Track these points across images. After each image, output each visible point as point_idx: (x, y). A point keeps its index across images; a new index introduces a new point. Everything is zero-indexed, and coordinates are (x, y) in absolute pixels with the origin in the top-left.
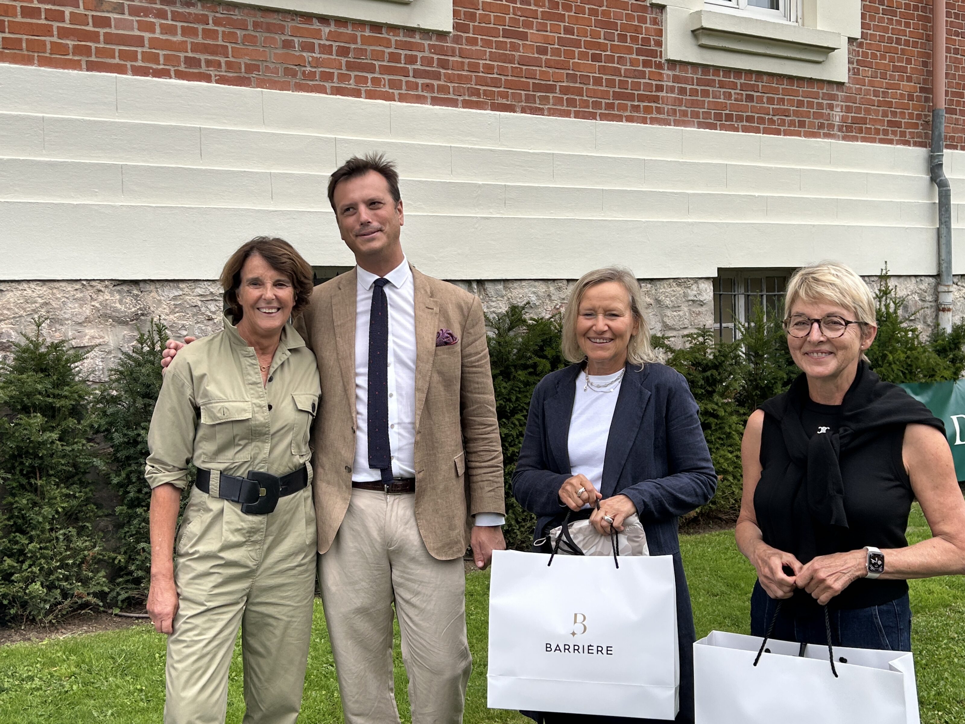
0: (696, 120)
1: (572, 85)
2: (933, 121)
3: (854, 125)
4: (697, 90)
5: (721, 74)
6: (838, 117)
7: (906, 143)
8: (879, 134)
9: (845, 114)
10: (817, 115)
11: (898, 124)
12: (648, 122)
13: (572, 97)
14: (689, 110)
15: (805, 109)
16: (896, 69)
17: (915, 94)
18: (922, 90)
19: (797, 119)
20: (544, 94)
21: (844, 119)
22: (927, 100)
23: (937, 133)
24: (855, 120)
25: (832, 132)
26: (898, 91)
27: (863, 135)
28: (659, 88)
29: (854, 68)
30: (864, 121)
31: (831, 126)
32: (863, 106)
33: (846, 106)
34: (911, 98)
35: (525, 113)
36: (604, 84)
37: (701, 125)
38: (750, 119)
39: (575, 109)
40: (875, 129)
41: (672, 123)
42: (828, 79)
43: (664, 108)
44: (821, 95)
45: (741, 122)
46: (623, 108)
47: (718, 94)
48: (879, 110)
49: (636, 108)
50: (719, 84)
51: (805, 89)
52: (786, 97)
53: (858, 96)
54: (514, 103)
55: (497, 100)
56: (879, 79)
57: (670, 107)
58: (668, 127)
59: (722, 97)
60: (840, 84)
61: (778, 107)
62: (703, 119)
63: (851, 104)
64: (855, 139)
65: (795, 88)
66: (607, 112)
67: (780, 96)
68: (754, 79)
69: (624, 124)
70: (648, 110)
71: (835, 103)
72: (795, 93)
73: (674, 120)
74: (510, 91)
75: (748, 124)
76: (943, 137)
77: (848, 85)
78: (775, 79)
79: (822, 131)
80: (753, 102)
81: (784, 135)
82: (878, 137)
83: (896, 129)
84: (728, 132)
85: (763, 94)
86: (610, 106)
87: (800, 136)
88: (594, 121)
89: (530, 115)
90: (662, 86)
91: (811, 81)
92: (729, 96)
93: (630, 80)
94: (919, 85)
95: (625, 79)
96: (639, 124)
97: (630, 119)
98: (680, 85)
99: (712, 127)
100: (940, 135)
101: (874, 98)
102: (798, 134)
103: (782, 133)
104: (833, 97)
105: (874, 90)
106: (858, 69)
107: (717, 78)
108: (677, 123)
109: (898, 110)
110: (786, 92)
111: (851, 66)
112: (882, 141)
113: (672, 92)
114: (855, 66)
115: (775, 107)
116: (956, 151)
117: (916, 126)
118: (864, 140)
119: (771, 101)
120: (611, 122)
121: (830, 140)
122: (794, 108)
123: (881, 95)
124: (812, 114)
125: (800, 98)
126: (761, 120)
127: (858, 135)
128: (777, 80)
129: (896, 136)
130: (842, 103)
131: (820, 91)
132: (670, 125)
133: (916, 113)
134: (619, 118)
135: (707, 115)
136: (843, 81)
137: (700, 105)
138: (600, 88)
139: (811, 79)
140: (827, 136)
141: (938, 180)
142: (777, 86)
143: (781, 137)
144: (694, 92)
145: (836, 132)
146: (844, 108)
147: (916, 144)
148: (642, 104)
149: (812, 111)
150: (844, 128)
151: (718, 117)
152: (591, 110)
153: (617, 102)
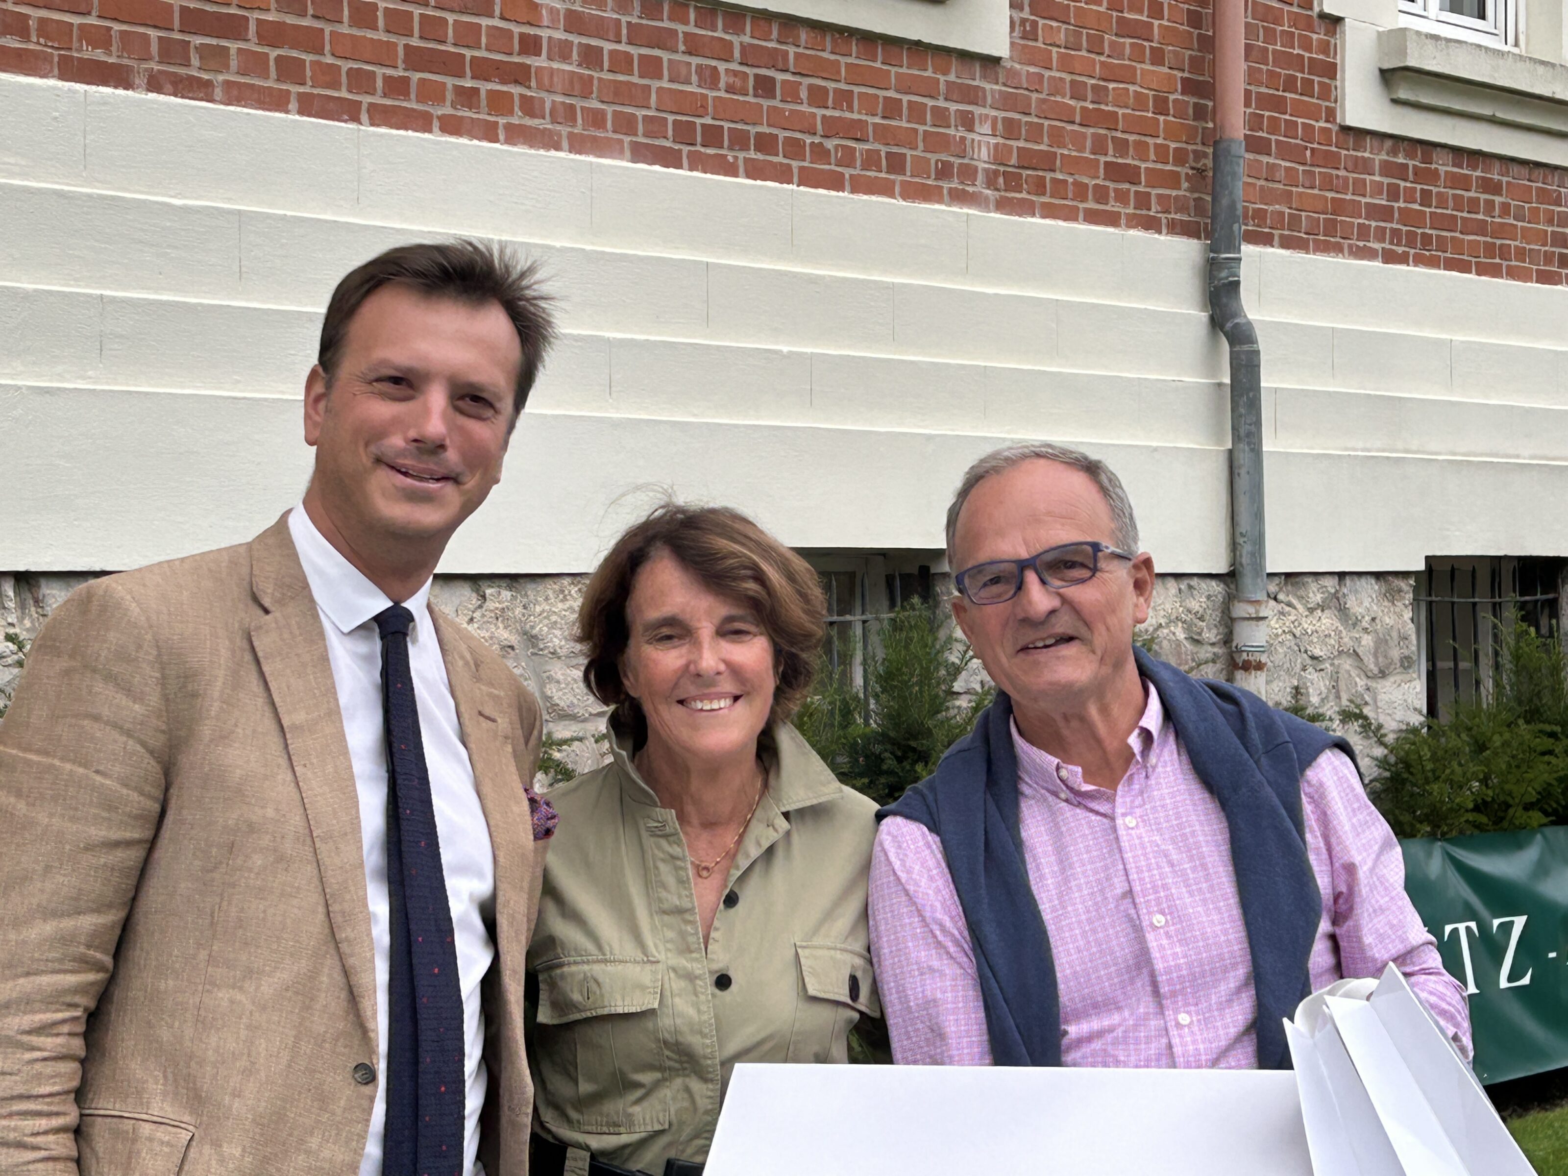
0: (627, 139)
1: (290, 20)
2: (1215, 170)
3: (1025, 173)
4: (628, 57)
5: (692, 16)
6: (984, 150)
7: (1151, 224)
8: (1084, 199)
9: (1001, 141)
10: (935, 142)
11: (1129, 175)
12: (502, 137)
13: (294, 54)
14: (609, 109)
15: (904, 124)
16: (1126, 28)
17: (1172, 97)
18: (1189, 87)
19: (884, 150)
20: (214, 42)
21: (999, 155)
22: (1200, 113)
23: (1225, 202)
24: (1028, 160)
25: (970, 189)
26: (1132, 88)
27: (1046, 199)
28: (530, 45)
29: (1023, 21)
30: (1048, 162)
31: (968, 173)
32: (1046, 123)
33: (1004, 119)
34: (1161, 107)
35: (159, 90)
36: (381, 23)
37: (640, 154)
38: (765, 144)
39: (301, 89)
40: (1076, 183)
41: (565, 144)
42: (959, 46)
43: (542, 101)
44: (942, 87)
45: (741, 150)
46: (433, 93)
47: (684, 71)
48: (1084, 135)
49: (468, 97)
50: (685, 43)
51: (904, 70)
52: (856, 89)
53: (1034, 96)
54: (125, 62)
55: (80, 50)
56: (1084, 53)
57: (559, 99)
58: (553, 153)
59: (694, 78)
60: (991, 62)
61: (837, 114)
62: (645, 135)
63: (1016, 116)
64: (1025, 208)
65: (878, 65)
66: (388, 102)
67: (843, 86)
68: (775, 34)
69: (434, 138)
70: (500, 104)
71: (977, 110)
72: (879, 81)
73: (571, 136)
74: (117, 27)
75: (760, 156)
76: (1240, 212)
77: (1008, 65)
78: (828, 39)
79: (946, 185)
80: (774, 97)
81: (853, 191)
82: (1082, 206)
83: (1126, 186)
84: (709, 176)
85: (798, 79)
86: (396, 87)
87: (892, 195)
88: (352, 126)
89: (172, 99)
90: (537, 40)
91: (918, 48)
92: (710, 78)
93: (451, 18)
94: (1179, 74)
95: (439, 13)
96: (476, 142)
97: (452, 126)
98: (585, 40)
99: (670, 159)
100: (1233, 206)
101: (1072, 102)
102: (886, 190)
103: (847, 184)
104: (972, 96)
105: (1072, 82)
106: (1034, 24)
107: (681, 28)
108: (578, 145)
109: (1132, 138)
110: (857, 76)
111: (1017, 15)
112: (1093, 217)
113: (565, 57)
114: (1026, 14)
115: (828, 113)
116: (1270, 250)
117: (1173, 180)
118: (1050, 212)
119: (818, 97)
120: (402, 132)
121: (966, 210)
122: (878, 120)
123: (1090, 97)
124: (920, 137)
125: (891, 94)
126: (795, 149)
127: (1034, 198)
128: (834, 40)
129: (1126, 204)
130: (994, 113)
131: (942, 78)
132: (558, 148)
133: (1173, 145)
134: (422, 122)
135: (655, 126)
136: (996, 53)
137: (640, 97)
138: (370, 34)
139: (918, 43)
140: (959, 197)
141: (1229, 325)
142: (833, 57)
143: (846, 194)
144: (621, 62)
145: (979, 187)
146: (1000, 126)
147: (1175, 228)
148: (485, 87)
149: (921, 128)
150: (1001, 180)
151: (684, 133)
152: (344, 94)
153: (416, 76)
